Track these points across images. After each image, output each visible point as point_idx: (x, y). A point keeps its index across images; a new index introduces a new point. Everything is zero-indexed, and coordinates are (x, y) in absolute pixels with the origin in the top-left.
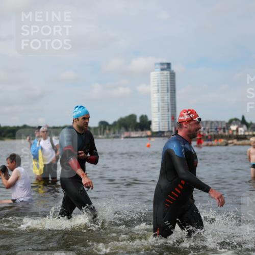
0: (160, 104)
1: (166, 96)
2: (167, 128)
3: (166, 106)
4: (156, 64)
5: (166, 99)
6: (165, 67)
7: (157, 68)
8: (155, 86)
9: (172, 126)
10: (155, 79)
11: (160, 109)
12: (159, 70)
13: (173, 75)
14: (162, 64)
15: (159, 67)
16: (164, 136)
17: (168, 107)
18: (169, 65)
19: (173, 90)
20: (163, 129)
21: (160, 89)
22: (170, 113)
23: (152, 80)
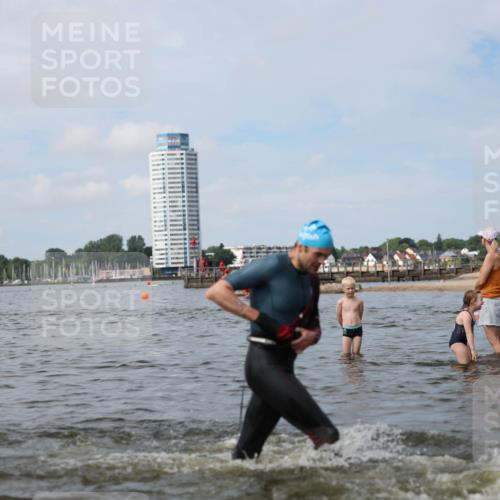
0: (168, 214)
1: (180, 199)
2: (183, 260)
3: (181, 218)
4: (159, 136)
5: (180, 204)
6: (178, 141)
7: (161, 145)
8: (158, 179)
9: (192, 258)
10: (158, 165)
11: (169, 223)
12: (166, 147)
13: (192, 158)
14: (171, 136)
15: (166, 141)
16: (177, 278)
17: (184, 220)
18: (184, 137)
19: (193, 187)
20: (173, 263)
21: (167, 185)
22: (187, 232)
23: (151, 168)
